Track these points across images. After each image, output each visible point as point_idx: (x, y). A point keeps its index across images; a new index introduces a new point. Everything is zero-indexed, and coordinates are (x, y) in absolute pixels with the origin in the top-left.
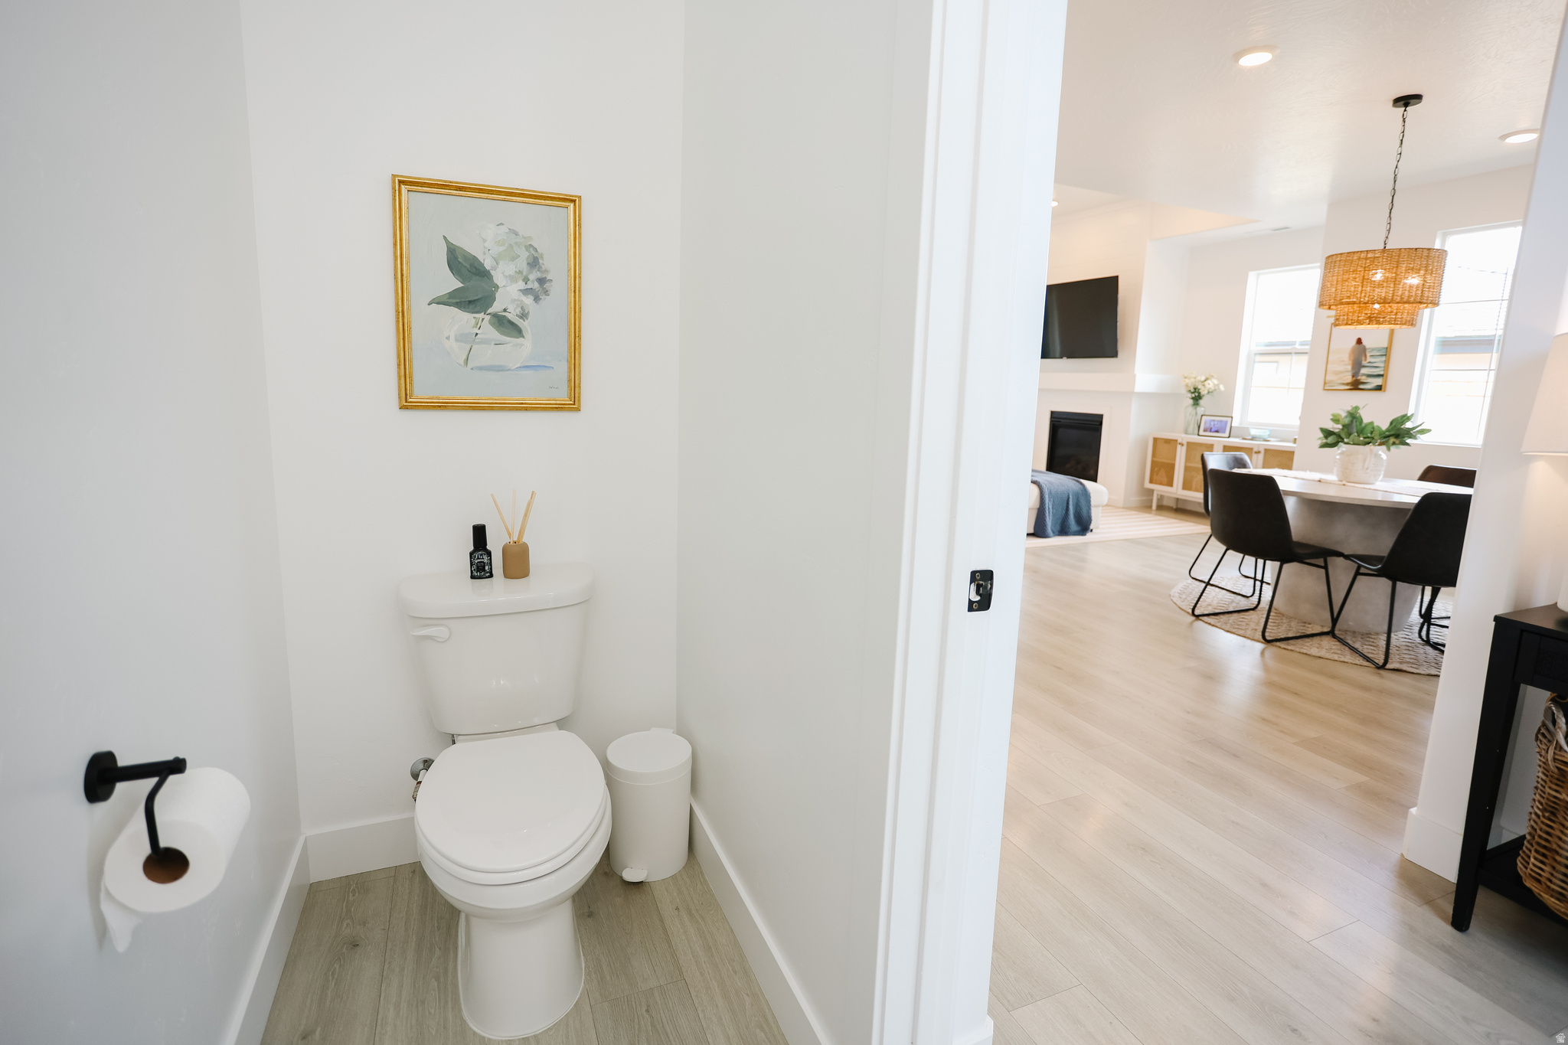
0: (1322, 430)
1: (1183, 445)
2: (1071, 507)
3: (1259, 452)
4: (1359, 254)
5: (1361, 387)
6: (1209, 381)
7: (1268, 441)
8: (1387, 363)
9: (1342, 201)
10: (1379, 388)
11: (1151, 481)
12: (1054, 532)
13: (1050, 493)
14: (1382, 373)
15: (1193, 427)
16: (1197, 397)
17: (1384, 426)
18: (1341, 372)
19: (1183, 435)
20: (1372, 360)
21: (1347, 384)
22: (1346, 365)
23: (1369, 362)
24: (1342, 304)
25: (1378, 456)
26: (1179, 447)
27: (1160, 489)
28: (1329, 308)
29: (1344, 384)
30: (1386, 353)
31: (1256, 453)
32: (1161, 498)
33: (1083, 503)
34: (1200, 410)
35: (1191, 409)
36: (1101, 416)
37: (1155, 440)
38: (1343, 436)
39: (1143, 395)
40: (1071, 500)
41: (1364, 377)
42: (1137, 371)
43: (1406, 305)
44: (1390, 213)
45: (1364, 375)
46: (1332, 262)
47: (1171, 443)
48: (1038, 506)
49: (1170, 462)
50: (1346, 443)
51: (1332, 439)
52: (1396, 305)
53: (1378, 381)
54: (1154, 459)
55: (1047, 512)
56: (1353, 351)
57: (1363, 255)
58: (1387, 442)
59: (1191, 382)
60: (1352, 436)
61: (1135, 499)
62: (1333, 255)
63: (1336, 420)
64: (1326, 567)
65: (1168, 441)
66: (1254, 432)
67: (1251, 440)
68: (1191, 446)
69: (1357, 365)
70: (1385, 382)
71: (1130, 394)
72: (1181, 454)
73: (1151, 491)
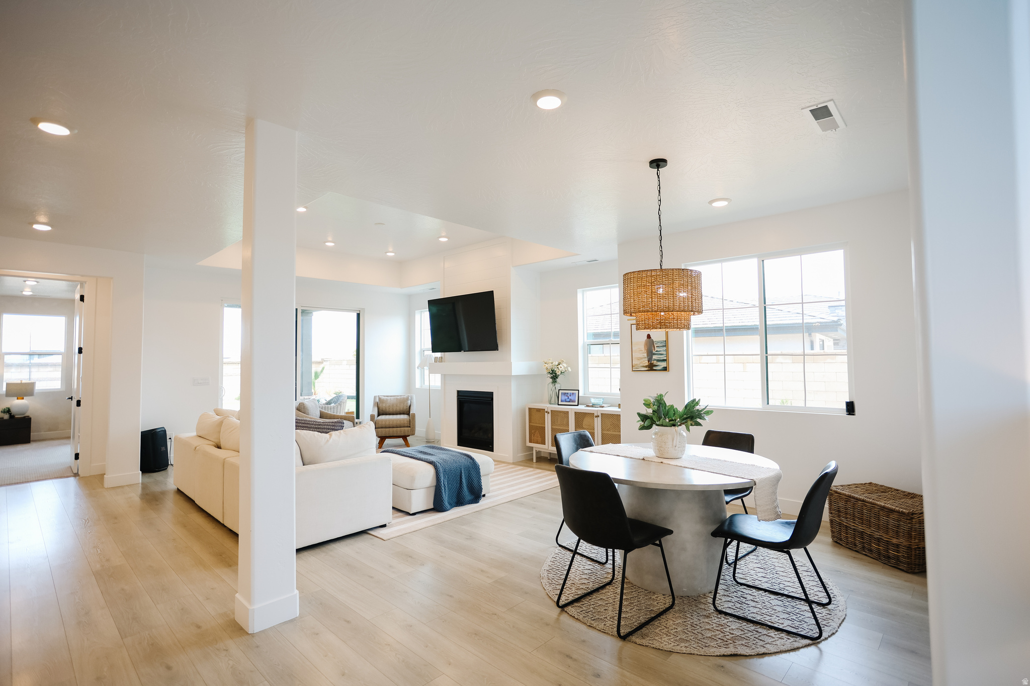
0: (639, 414)
1: (548, 413)
2: (464, 481)
3: (598, 416)
4: (646, 273)
5: (654, 368)
6: (561, 366)
7: (603, 407)
8: (667, 351)
9: (626, 242)
10: (665, 369)
11: (530, 441)
12: (450, 504)
13: (445, 471)
14: (665, 358)
15: (554, 398)
16: (554, 377)
17: (680, 408)
18: (641, 358)
19: (549, 405)
20: (659, 350)
21: (646, 367)
22: (644, 353)
23: (657, 351)
24: (640, 312)
25: (681, 434)
26: (546, 414)
27: (537, 447)
28: (631, 315)
29: (644, 367)
30: (666, 344)
31: (596, 417)
32: (538, 453)
33: (473, 474)
34: (558, 386)
35: (551, 385)
36: (492, 393)
37: (530, 409)
38: (655, 419)
39: (518, 377)
40: (463, 474)
41: (655, 362)
42: (512, 360)
43: (682, 313)
44: (661, 243)
45: (655, 360)
46: (628, 278)
47: (541, 411)
48: (435, 484)
49: (540, 425)
50: (657, 425)
51: (647, 422)
52: (676, 313)
53: (664, 364)
54: (531, 424)
55: (443, 489)
56: (646, 344)
57: (649, 273)
58: (686, 422)
59: (549, 366)
60: (662, 420)
61: (521, 455)
62: (628, 273)
63: (647, 405)
64: (660, 545)
65: (539, 410)
66: (593, 401)
67: (592, 406)
68: (554, 413)
69: (650, 354)
70: (668, 364)
71: (509, 377)
72: (548, 418)
73: (532, 448)
